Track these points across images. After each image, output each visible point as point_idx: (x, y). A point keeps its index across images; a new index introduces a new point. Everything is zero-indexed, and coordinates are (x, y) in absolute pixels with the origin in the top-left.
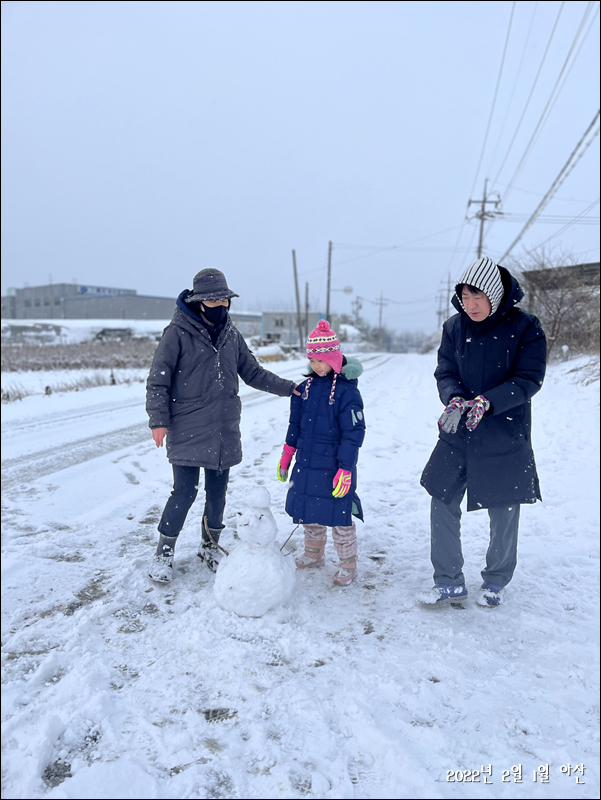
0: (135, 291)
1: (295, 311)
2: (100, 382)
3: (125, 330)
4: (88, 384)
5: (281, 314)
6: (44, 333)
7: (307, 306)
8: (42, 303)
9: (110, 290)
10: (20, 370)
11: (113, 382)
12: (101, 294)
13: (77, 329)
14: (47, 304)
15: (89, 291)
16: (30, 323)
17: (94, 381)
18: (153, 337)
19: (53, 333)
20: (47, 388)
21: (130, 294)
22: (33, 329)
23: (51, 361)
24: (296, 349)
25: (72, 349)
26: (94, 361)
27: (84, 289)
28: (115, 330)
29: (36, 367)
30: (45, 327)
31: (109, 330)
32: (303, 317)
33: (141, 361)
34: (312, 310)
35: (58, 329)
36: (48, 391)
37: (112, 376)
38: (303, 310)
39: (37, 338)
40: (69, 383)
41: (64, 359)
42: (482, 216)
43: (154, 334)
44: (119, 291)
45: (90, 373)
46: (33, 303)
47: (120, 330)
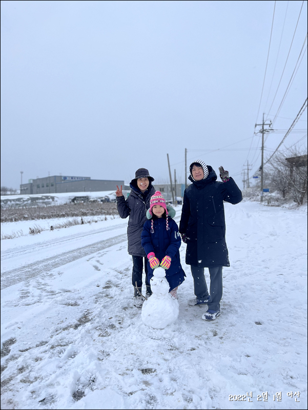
0: (90, 178)
1: (170, 183)
2: (76, 223)
3: (85, 197)
4: (70, 224)
5: (162, 185)
6: (46, 200)
7: (176, 181)
8: (45, 186)
9: (78, 178)
10: (36, 219)
11: (83, 223)
12: (74, 180)
13: (62, 198)
14: (47, 186)
15: (68, 179)
16: (39, 196)
17: (73, 223)
18: (99, 200)
19: (51, 200)
20: (52, 227)
21: (88, 179)
22: (41, 198)
23: (51, 214)
24: (171, 202)
25: (61, 207)
26: (72, 213)
27: (65, 178)
28: (81, 197)
29: (44, 217)
30: (47, 197)
31: (78, 197)
32: (173, 186)
33: (94, 212)
34: (178, 183)
35: (53, 198)
36: (52, 228)
37: (82, 220)
38: (173, 183)
39: (43, 203)
40: (61, 224)
41: (57, 212)
42: (263, 131)
43: (100, 198)
44: (82, 178)
45: (71, 219)
46: (41, 186)
47: (83, 197)
